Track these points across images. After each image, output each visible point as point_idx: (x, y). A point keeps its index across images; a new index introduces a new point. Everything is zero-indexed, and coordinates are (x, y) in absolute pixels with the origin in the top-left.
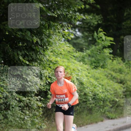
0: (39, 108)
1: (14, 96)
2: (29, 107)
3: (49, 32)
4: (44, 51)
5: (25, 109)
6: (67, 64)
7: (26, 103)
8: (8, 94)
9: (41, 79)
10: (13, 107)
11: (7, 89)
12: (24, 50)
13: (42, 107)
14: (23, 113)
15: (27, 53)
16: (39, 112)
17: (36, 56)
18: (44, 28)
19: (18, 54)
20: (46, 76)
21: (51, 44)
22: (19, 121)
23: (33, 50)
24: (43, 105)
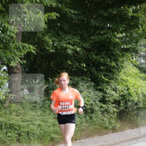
0: (114, 113)
1: (97, 104)
2: (107, 111)
3: (123, 59)
4: (119, 72)
5: (104, 113)
6: (134, 82)
7: (105, 109)
8: (93, 102)
9: (116, 92)
10: (96, 111)
11: (92, 99)
12: (104, 71)
13: (116, 112)
14: (103, 116)
15: (107, 74)
16: (114, 116)
17: (113, 76)
18: (119, 56)
19: (101, 74)
20: (120, 90)
21: (123, 68)
22: (101, 121)
23: (111, 72)
24: (117, 111)
